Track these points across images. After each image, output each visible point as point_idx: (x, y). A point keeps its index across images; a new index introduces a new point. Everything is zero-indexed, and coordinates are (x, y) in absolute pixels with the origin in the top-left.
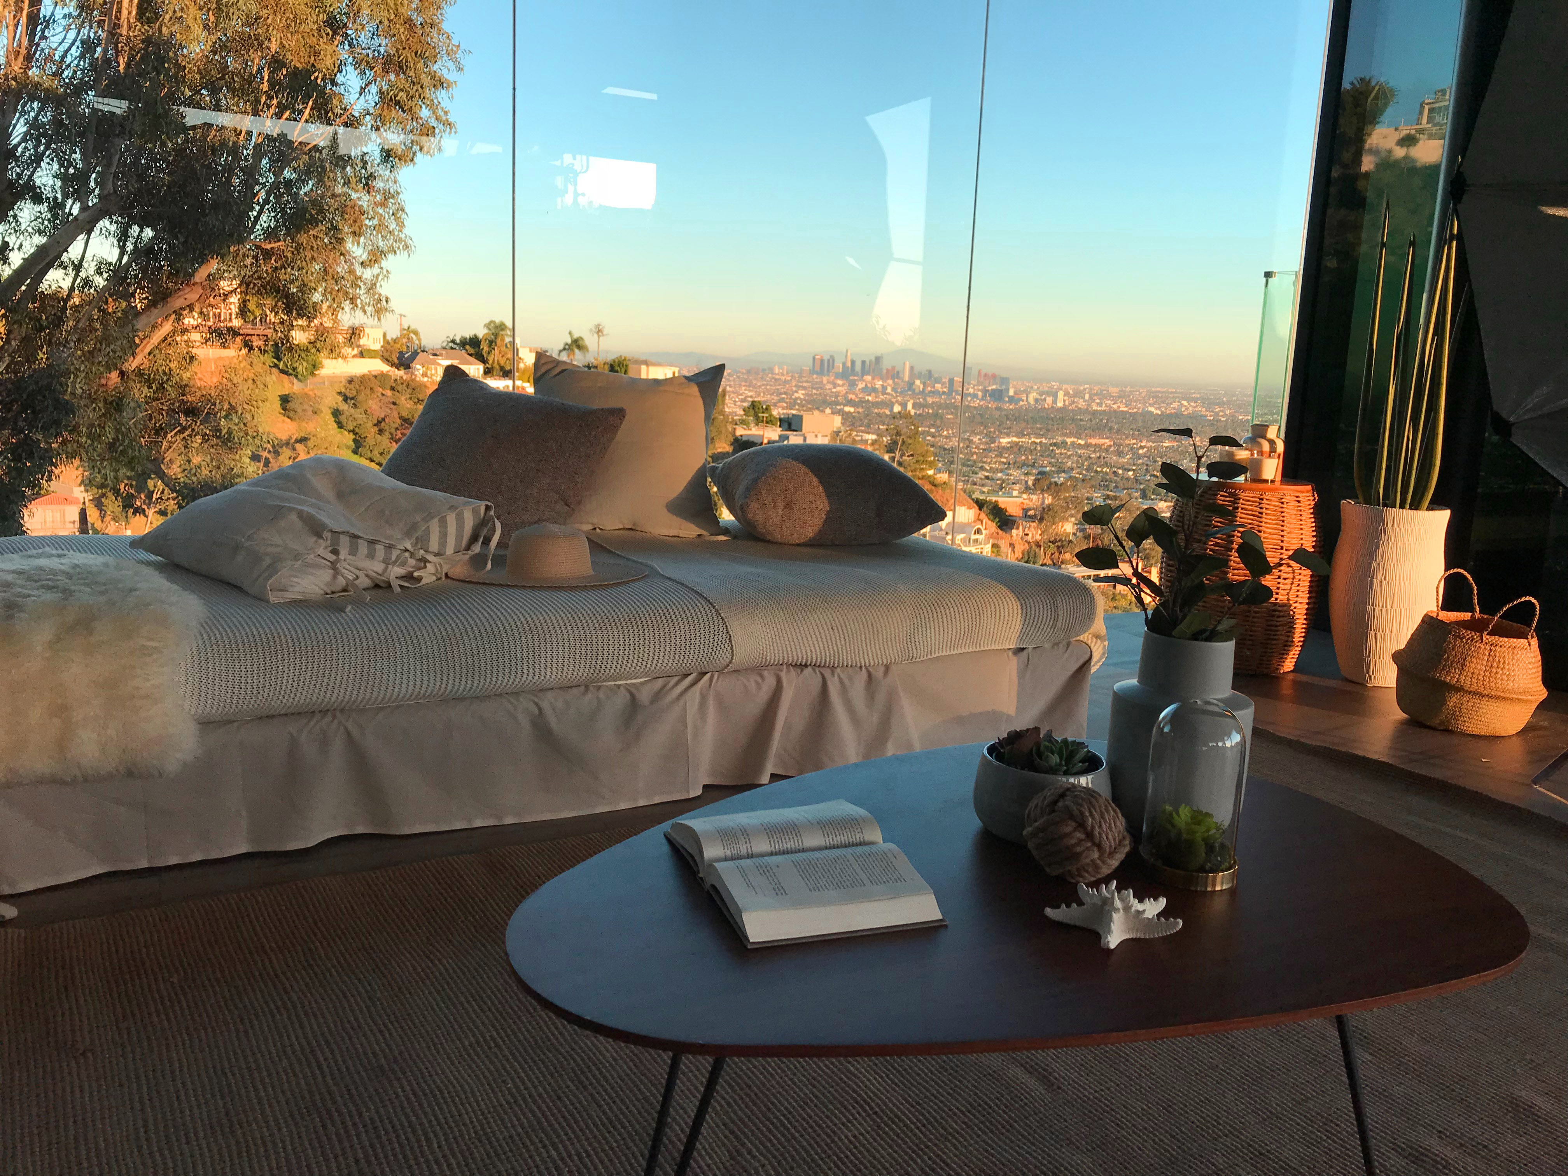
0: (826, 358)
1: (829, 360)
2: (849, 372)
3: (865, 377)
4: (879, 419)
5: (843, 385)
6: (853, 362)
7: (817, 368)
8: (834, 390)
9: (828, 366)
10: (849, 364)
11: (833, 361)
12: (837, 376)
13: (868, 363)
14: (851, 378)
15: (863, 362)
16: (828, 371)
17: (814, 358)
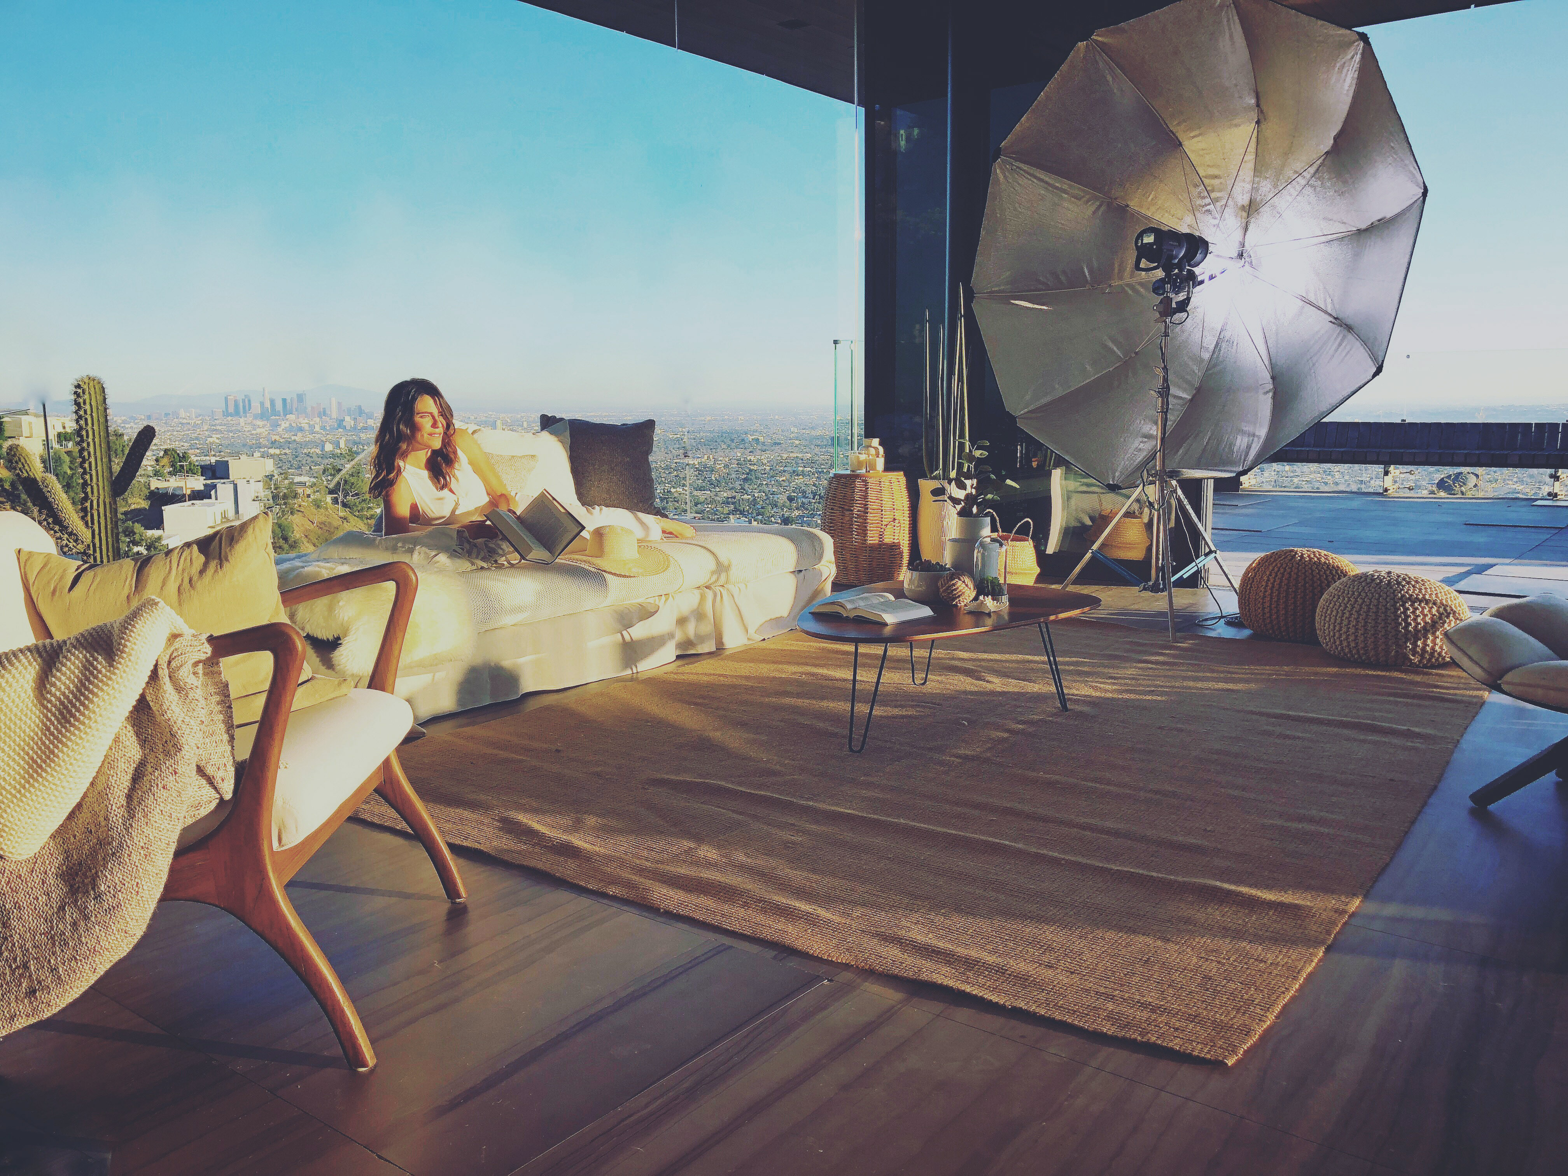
0: (240, 398)
1: (244, 401)
2: (269, 413)
3: (288, 416)
4: (309, 459)
5: (263, 427)
6: (272, 402)
7: (231, 409)
8: (254, 432)
9: (244, 407)
10: (268, 404)
11: (249, 401)
12: (256, 417)
13: (289, 401)
14: (273, 417)
15: (284, 400)
16: (245, 412)
17: (226, 399)
